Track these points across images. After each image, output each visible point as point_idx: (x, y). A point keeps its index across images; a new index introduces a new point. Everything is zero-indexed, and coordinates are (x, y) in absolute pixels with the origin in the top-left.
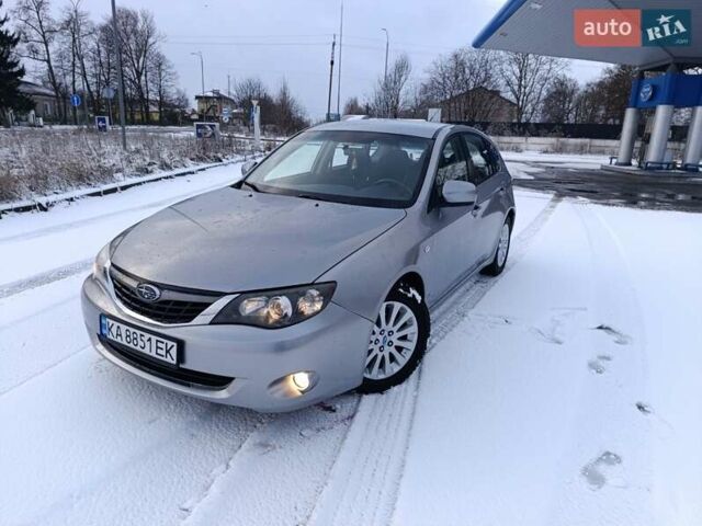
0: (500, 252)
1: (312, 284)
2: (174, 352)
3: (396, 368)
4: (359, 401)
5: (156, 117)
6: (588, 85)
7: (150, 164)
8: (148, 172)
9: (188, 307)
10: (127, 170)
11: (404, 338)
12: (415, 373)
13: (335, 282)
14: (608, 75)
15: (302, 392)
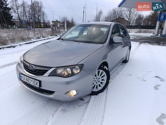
0: (127, 57)
1: (77, 65)
2: (38, 84)
3: (101, 88)
4: (90, 97)
5: (43, 26)
6: (146, 16)
7: (40, 37)
8: (39, 38)
9: (42, 71)
10: (35, 38)
11: (103, 80)
12: (106, 89)
13: (83, 64)
14: (151, 14)
15: (74, 95)
